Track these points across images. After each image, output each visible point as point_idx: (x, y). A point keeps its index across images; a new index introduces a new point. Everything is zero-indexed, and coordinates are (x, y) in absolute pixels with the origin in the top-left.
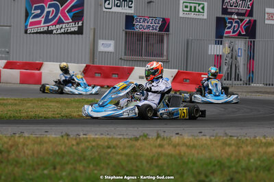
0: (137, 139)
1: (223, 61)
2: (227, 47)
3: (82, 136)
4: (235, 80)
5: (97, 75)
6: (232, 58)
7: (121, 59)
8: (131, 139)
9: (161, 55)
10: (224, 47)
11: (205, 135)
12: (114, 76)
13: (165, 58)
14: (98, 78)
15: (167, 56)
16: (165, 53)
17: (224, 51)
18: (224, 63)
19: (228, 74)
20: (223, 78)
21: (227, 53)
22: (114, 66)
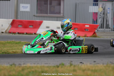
0: (58, 67)
1: (99, 16)
2: (101, 8)
3: (22, 65)
4: (106, 28)
5: (19, 26)
6: (104, 14)
7: (34, 16)
8: (54, 67)
9: (59, 13)
10: (99, 7)
11: (98, 64)
12: (30, 27)
13: (62, 15)
14: (20, 28)
15: (63, 13)
16: (62, 12)
17: (99, 10)
18: (99, 18)
19: (102, 24)
20: (99, 27)
21: (101, 11)
22: (30, 20)
